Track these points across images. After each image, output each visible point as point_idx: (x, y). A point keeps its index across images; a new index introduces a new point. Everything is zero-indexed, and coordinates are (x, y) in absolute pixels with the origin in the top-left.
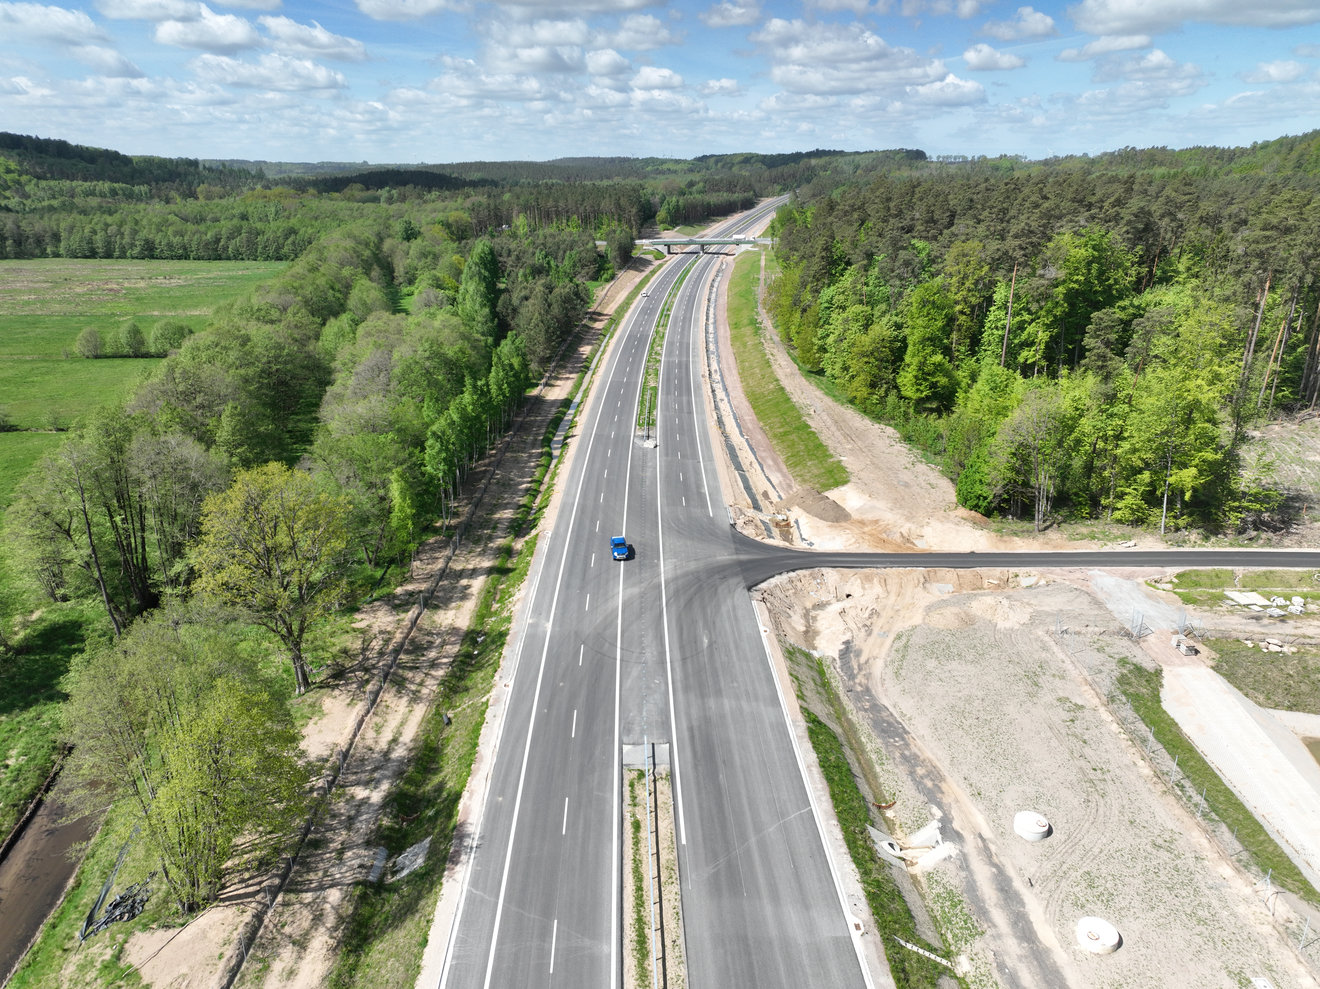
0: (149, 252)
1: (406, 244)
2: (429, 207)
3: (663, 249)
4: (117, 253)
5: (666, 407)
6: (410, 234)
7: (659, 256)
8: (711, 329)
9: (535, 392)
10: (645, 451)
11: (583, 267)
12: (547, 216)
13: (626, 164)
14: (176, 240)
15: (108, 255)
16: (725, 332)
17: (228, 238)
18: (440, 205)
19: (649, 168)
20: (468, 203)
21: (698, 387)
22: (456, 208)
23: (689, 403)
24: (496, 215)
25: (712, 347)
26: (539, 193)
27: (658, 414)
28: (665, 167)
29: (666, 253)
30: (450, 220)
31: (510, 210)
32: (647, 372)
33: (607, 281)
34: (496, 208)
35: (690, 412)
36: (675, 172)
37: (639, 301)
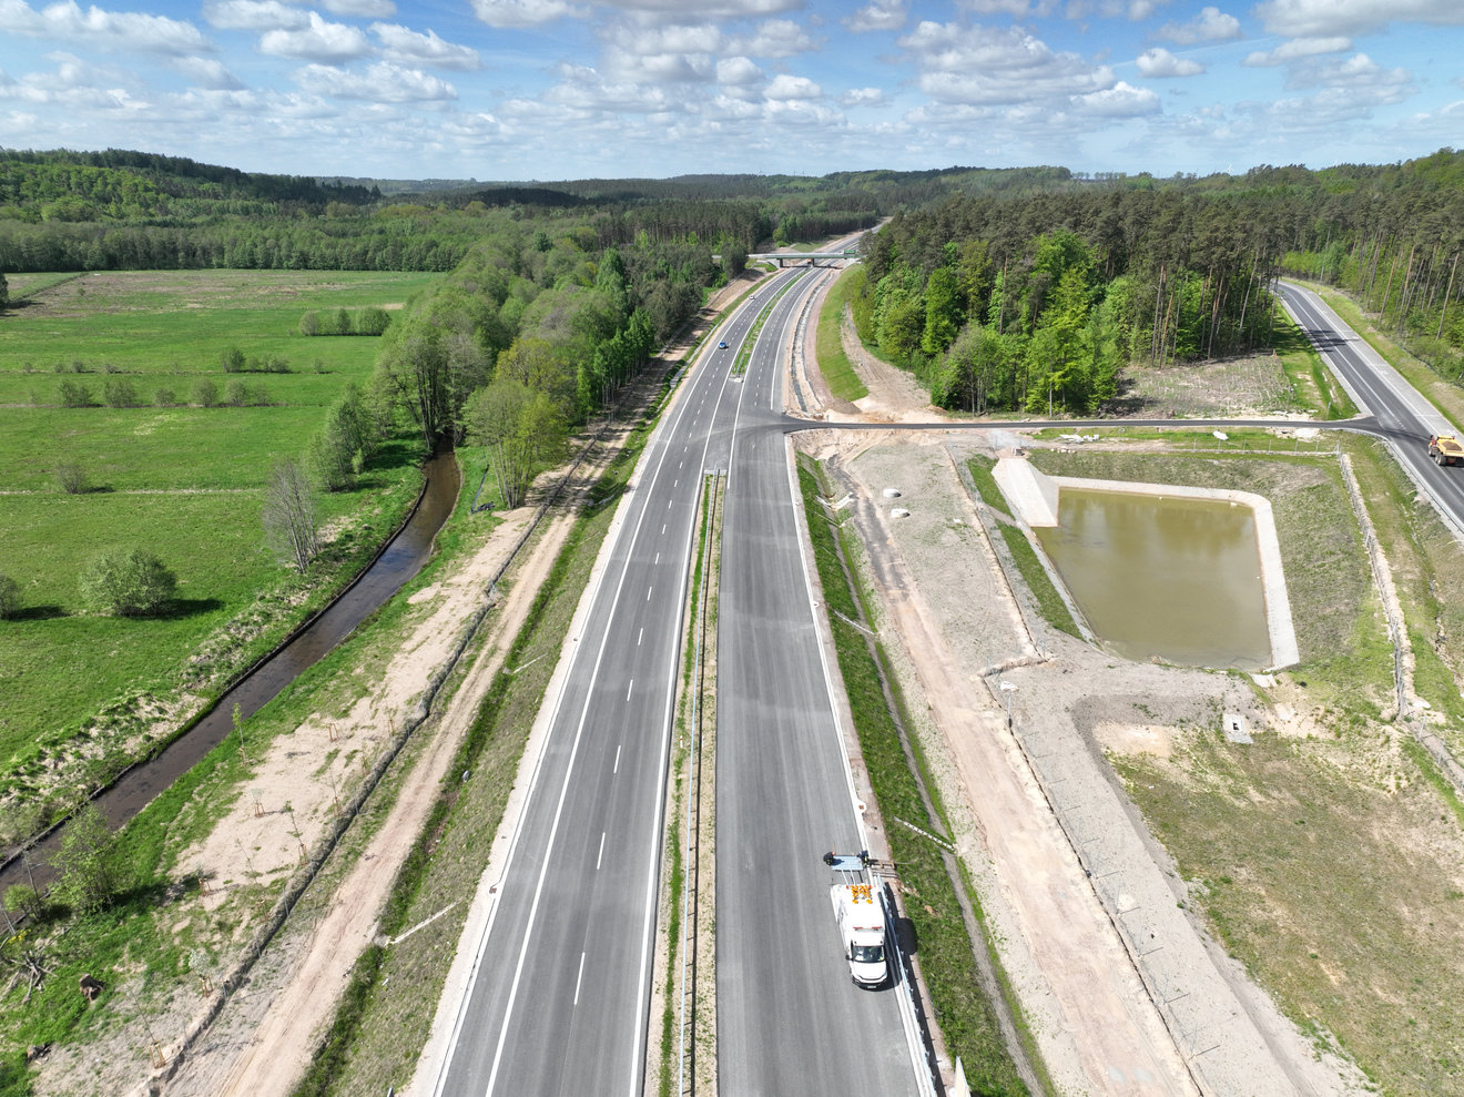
0: (304, 263)
1: (542, 254)
2: (556, 223)
3: (776, 263)
4: (274, 264)
5: (755, 363)
6: (545, 246)
7: (771, 268)
8: (804, 322)
9: (658, 356)
10: (734, 384)
11: (699, 274)
12: (667, 232)
13: (751, 182)
14: (328, 252)
15: (267, 266)
16: (814, 323)
17: (375, 251)
18: (567, 221)
19: (776, 186)
20: (593, 220)
21: (782, 355)
22: (583, 224)
23: (773, 362)
24: (620, 230)
25: (801, 333)
26: (660, 210)
27: (748, 368)
28: (792, 185)
29: (778, 265)
30: (578, 235)
31: (632, 226)
32: (744, 345)
33: (720, 287)
34: (620, 223)
35: (772, 367)
36: (803, 190)
37: (747, 302)
